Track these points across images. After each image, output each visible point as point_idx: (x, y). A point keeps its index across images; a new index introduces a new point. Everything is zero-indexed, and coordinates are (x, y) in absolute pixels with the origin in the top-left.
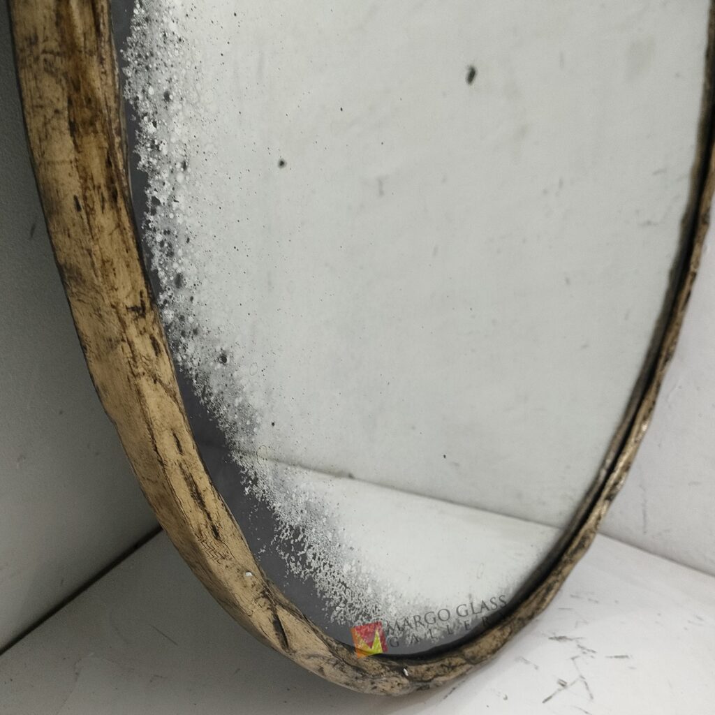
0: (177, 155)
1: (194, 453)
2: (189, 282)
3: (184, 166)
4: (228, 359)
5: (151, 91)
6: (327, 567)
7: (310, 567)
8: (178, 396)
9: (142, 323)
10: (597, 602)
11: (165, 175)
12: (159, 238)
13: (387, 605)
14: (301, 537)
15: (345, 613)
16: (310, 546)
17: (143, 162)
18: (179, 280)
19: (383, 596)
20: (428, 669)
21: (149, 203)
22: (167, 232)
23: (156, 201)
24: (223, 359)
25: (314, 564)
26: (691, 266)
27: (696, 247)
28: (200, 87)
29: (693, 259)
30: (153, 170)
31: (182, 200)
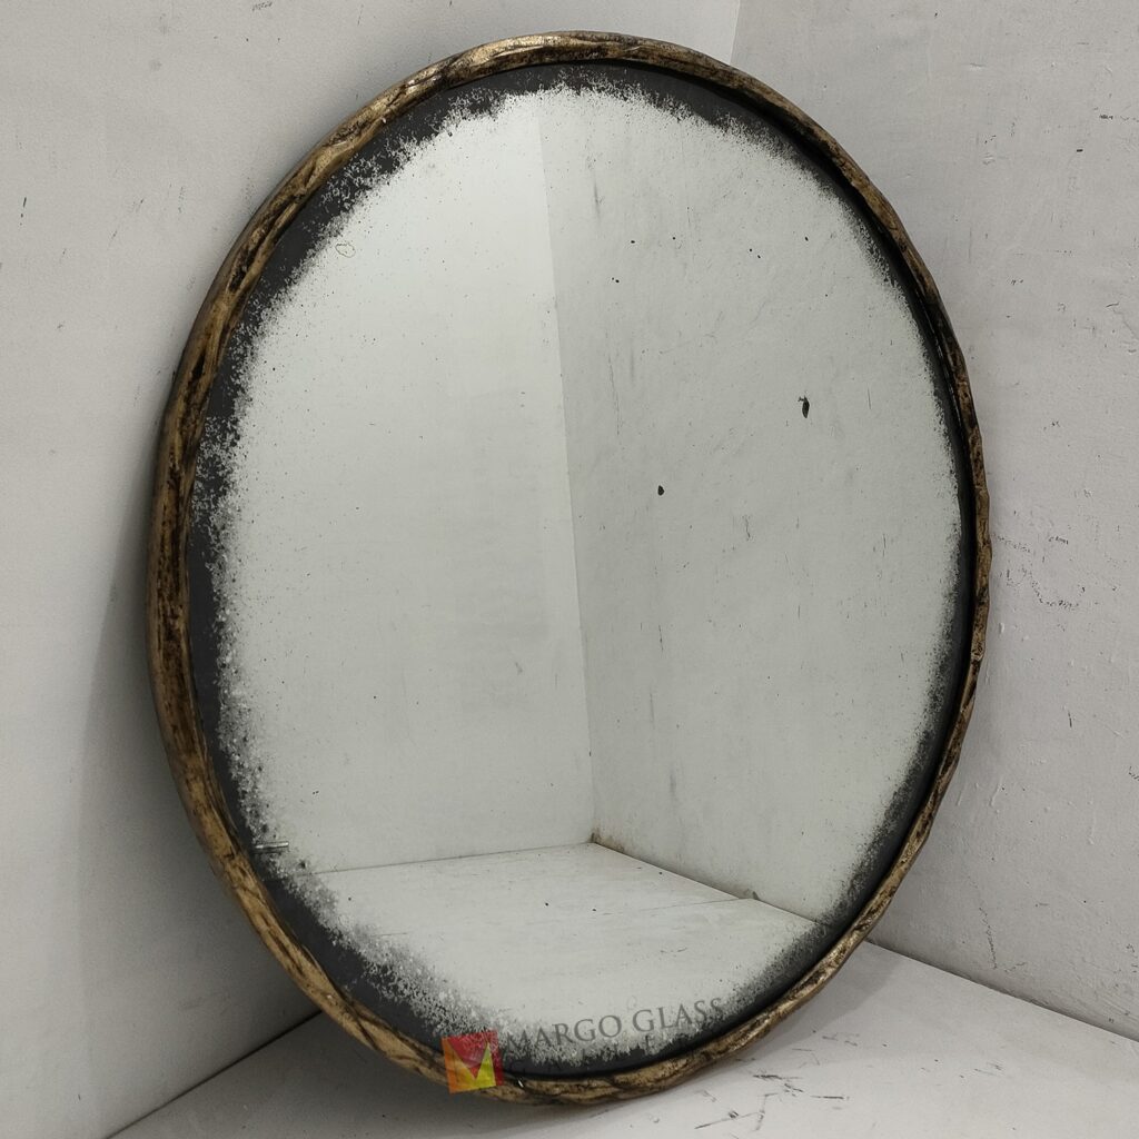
0: (254, 765)
1: (276, 925)
2: (271, 828)
3: (260, 769)
4: (306, 865)
5: (235, 741)
6: (421, 995)
7: (402, 993)
8: (261, 896)
9: (233, 862)
10: (855, 1045)
11: (248, 777)
12: (248, 810)
13: (500, 1027)
14: (389, 973)
15: (448, 1031)
16: (399, 979)
17: (234, 775)
18: (265, 829)
19: (492, 1020)
20: (557, 1086)
21: (241, 795)
22: (254, 805)
23: (244, 792)
24: (303, 865)
25: (406, 992)
26: (973, 654)
27: (975, 632)
28: (264, 727)
29: (974, 646)
30: (241, 777)
31: (260, 786)
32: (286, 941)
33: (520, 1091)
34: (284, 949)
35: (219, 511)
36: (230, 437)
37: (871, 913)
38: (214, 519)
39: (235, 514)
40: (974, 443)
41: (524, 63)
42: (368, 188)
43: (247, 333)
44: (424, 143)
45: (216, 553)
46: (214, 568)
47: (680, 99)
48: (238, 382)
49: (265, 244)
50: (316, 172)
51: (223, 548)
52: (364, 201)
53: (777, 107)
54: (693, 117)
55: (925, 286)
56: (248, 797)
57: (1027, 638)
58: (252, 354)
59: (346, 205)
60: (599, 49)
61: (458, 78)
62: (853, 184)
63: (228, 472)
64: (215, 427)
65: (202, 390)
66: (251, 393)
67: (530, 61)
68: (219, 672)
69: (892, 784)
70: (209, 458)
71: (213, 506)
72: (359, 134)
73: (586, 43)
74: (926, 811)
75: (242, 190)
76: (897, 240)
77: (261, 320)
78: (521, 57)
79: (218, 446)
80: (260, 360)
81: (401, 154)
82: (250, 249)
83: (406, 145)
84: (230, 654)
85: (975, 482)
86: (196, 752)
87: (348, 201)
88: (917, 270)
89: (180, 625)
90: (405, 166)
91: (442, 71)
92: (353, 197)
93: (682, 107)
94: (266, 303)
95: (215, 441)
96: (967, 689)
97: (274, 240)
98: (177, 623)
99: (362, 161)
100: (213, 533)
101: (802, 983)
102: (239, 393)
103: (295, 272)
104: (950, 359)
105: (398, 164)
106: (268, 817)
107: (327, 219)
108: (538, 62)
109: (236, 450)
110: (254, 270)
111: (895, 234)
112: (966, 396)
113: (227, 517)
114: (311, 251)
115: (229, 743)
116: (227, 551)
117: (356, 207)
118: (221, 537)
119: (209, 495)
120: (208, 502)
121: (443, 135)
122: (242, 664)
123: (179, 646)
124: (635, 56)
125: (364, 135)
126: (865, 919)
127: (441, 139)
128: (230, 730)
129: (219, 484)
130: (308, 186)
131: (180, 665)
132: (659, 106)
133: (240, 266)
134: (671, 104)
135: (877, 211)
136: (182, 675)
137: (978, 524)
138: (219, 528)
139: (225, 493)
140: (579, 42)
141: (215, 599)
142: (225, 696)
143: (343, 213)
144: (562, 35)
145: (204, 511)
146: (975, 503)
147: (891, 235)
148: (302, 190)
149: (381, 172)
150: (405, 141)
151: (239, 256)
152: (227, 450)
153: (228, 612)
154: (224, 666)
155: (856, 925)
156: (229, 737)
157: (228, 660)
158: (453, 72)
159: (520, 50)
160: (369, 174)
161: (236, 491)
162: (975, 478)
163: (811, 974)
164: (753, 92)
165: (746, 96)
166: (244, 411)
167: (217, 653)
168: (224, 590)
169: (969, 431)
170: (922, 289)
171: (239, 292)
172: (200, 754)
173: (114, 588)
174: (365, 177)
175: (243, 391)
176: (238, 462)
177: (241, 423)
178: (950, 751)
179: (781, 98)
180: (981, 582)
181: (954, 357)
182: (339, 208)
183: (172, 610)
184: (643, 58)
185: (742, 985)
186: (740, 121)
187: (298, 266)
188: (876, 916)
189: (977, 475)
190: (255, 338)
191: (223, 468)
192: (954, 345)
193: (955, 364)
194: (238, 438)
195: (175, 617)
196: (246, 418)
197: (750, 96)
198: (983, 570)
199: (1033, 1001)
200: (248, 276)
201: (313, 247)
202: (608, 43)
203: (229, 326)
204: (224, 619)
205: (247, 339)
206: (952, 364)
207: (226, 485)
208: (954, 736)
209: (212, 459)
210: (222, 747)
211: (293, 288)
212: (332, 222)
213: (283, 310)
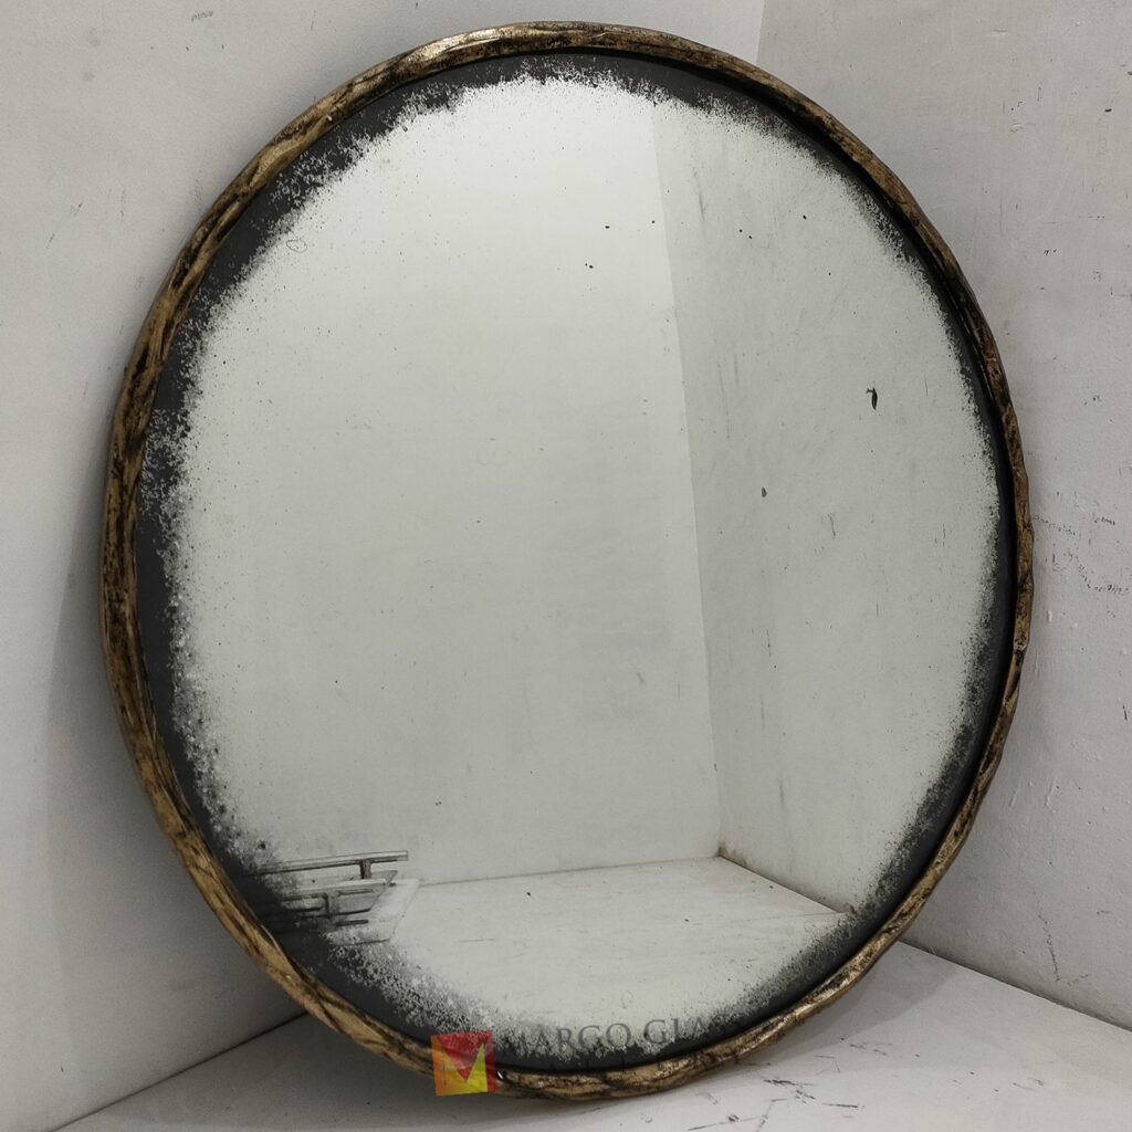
0: (211, 747)
1: (231, 904)
2: (229, 809)
3: (216, 751)
4: (267, 846)
5: (190, 722)
6: (392, 981)
7: (372, 978)
8: (214, 874)
9: (185, 841)
11: (205, 758)
12: (205, 790)
13: (479, 1017)
14: (357, 956)
15: (423, 1018)
16: (369, 964)
17: (190, 756)
18: (222, 809)
19: (471, 1010)
20: (541, 1080)
21: (197, 776)
22: (210, 786)
23: (201, 773)
24: (263, 846)
25: (376, 977)
26: (1015, 644)
27: (1017, 621)
28: (220, 709)
29: (1016, 635)
30: (196, 759)
31: (217, 768)
32: (242, 920)
33: (499, 1083)
34: (241, 929)
35: (170, 500)
36: (180, 429)
37: (902, 915)
38: (165, 507)
39: (186, 502)
40: (1008, 422)
41: (480, 56)
42: (319, 185)
43: (196, 329)
44: (378, 139)
45: (168, 541)
46: (166, 555)
47: (656, 82)
48: (187, 376)
49: (207, 242)
50: (259, 171)
51: (174, 535)
52: (316, 198)
53: (764, 85)
54: (671, 101)
55: (942, 260)
56: (204, 778)
57: (1076, 625)
58: (201, 348)
59: (297, 202)
60: (560, 38)
61: (408, 73)
62: (855, 158)
63: (179, 463)
64: (165, 419)
65: (145, 383)
66: (201, 386)
67: (486, 54)
68: (173, 656)
69: (924, 780)
70: (159, 449)
71: (164, 495)
72: (304, 133)
73: (545, 32)
74: (965, 809)
75: (191, 193)
76: (908, 215)
77: (210, 316)
78: (477, 50)
79: (168, 438)
80: (210, 354)
81: (354, 151)
82: (194, 247)
83: (358, 142)
84: (183, 638)
85: (1012, 463)
86: (143, 733)
87: (298, 198)
88: (932, 244)
89: (127, 610)
90: (358, 162)
91: (390, 68)
92: (303, 194)
93: (658, 91)
94: (215, 299)
95: (164, 433)
96: (1010, 680)
97: (218, 238)
98: (122, 607)
99: (313, 159)
100: (164, 521)
101: (822, 986)
102: (189, 386)
103: (245, 268)
104: (977, 335)
105: (350, 160)
106: (225, 798)
107: (277, 216)
108: (495, 54)
109: (186, 441)
110: (198, 267)
111: (906, 208)
112: (997, 372)
113: (178, 505)
114: (260, 248)
115: (184, 725)
116: (179, 538)
117: (307, 204)
118: (172, 525)
119: (160, 484)
120: (159, 492)
121: (398, 130)
122: (195, 648)
123: (125, 629)
124: (601, 43)
125: (309, 134)
126: (895, 921)
127: (396, 136)
128: (185, 710)
129: (169, 473)
130: (252, 184)
131: (126, 648)
132: (632, 91)
133: (184, 264)
134: (646, 88)
135: (883, 185)
136: (128, 658)
137: (1017, 507)
138: (170, 517)
139: (175, 482)
140: (538, 32)
141: (167, 584)
142: (179, 679)
144: (519, 26)
145: (155, 500)
146: (1013, 484)
147: (901, 210)
148: (245, 189)
149: (333, 169)
150: (357, 138)
151: (183, 254)
152: (177, 441)
153: (180, 597)
154: (177, 649)
155: (885, 927)
156: (183, 720)
157: (181, 644)
158: (402, 68)
159: (474, 43)
160: (321, 171)
161: (188, 481)
162: (1011, 459)
163: (833, 977)
164: (737, 73)
165: (728, 76)
166: (194, 403)
167: (171, 637)
168: (176, 576)
169: (1002, 409)
170: (940, 264)
171: (181, 289)
172: (147, 733)
173: (71, 575)
174: (315, 174)
175: (193, 384)
176: (189, 452)
177: (191, 415)
178: (992, 746)
179: (768, 76)
180: (1023, 568)
181: (980, 332)
182: (289, 206)
183: (117, 594)
184: (610, 44)
185: (753, 985)
186: (725, 101)
187: (248, 263)
188: (908, 919)
189: (1014, 456)
190: (204, 333)
191: (174, 458)
192: (980, 320)
193: (982, 340)
194: (188, 429)
195: (121, 601)
196: (196, 410)
197: (733, 75)
198: (1024, 556)
199: (1098, 1016)
200: (190, 273)
201: (263, 244)
202: (570, 32)
203: (173, 322)
204: (176, 604)
205: (196, 334)
206: (979, 340)
207: (177, 474)
208: (996, 730)
209: (161, 451)
210: (176, 729)
211: (243, 284)
212: (282, 219)
213: (233, 305)
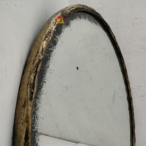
42: (52, 51)
44: (60, 35)
48: (35, 130)
52: (52, 55)
58: (36, 117)
62: (111, 33)
77: (37, 104)
80: (39, 118)
81: (56, 39)
82: (32, 82)
83: (57, 37)
85: (127, 80)
87: (49, 56)
90: (58, 43)
92: (49, 55)
102: (36, 133)
103: (42, 84)
105: (56, 43)
114: (44, 75)
117: (51, 57)
121: (63, 32)
125: (52, 35)
127: (62, 34)
133: (31, 90)
134: (91, 20)
143: (48, 60)
146: (128, 83)
149: (54, 45)
150: (56, 35)
151: (29, 86)
160: (51, 46)
166: (38, 139)
174: (51, 48)
175: (37, 132)
187: (42, 81)
190: (36, 112)
193: (123, 62)
200: (34, 93)
205: (34, 113)
211: (42, 89)
212: (46, 64)
213: (41, 98)
